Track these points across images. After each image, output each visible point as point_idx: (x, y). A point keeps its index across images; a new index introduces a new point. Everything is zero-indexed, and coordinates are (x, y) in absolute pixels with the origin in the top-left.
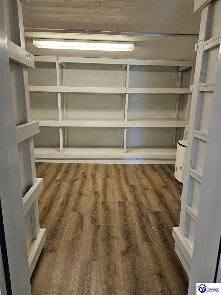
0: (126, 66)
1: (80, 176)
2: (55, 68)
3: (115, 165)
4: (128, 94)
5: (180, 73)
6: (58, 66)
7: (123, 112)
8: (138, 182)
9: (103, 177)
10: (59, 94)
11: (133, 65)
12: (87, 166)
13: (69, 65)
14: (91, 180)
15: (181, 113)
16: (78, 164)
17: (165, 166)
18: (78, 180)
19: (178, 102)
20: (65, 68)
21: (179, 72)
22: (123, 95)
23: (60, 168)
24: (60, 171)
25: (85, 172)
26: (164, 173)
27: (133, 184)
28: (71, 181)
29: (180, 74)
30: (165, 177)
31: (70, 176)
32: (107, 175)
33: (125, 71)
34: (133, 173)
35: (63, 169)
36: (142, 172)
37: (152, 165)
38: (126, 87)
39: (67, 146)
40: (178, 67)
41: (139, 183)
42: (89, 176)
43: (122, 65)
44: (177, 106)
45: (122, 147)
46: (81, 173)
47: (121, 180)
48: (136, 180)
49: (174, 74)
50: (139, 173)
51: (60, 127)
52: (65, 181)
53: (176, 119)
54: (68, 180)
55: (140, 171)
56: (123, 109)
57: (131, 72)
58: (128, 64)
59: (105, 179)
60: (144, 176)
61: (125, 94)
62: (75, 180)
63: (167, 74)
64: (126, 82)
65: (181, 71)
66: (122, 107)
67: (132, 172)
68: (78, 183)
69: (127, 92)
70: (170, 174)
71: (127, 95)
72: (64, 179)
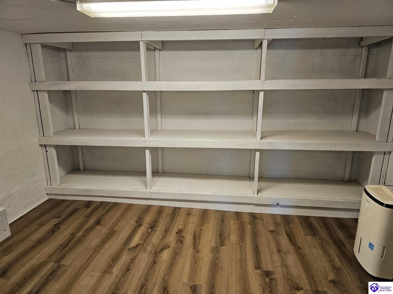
0: (262, 42)
1: (172, 238)
2: (138, 49)
3: (237, 214)
4: (263, 92)
5: (364, 49)
6: (142, 47)
7: (255, 119)
8: (279, 264)
9: (213, 245)
10: (145, 95)
11: (273, 40)
12: (189, 214)
13: (165, 45)
14: (191, 251)
15: (363, 122)
16: (175, 209)
17: (333, 223)
18: (168, 249)
19: (358, 103)
20: (159, 50)
21: (362, 47)
22: (255, 93)
23: (143, 218)
24: (142, 225)
25: (182, 229)
26: (330, 241)
27: (270, 269)
28: (155, 251)
29: (364, 51)
30: (333, 251)
31: (155, 238)
32: (221, 238)
33: (259, 51)
34: (270, 236)
35: (148, 219)
36: (287, 234)
37: (307, 217)
38: (260, 80)
39: (162, 172)
40: (361, 39)
41: (281, 266)
42: (188, 239)
43: (253, 41)
44: (357, 109)
45: (250, 178)
46: (175, 230)
47: (246, 255)
48: (276, 257)
49: (352, 51)
50: (281, 237)
51: (147, 148)
52: (145, 250)
53: (353, 131)
54: (149, 248)
55: (284, 233)
56: (255, 115)
57: (270, 51)
58: (265, 38)
59: (216, 251)
60: (291, 248)
61: (259, 91)
62: (162, 250)
63: (338, 51)
64: (260, 68)
65: (366, 46)
66: (253, 112)
67: (268, 234)
68: (166, 255)
69: (261, 89)
70: (344, 245)
71: (261, 94)
72: (143, 245)
